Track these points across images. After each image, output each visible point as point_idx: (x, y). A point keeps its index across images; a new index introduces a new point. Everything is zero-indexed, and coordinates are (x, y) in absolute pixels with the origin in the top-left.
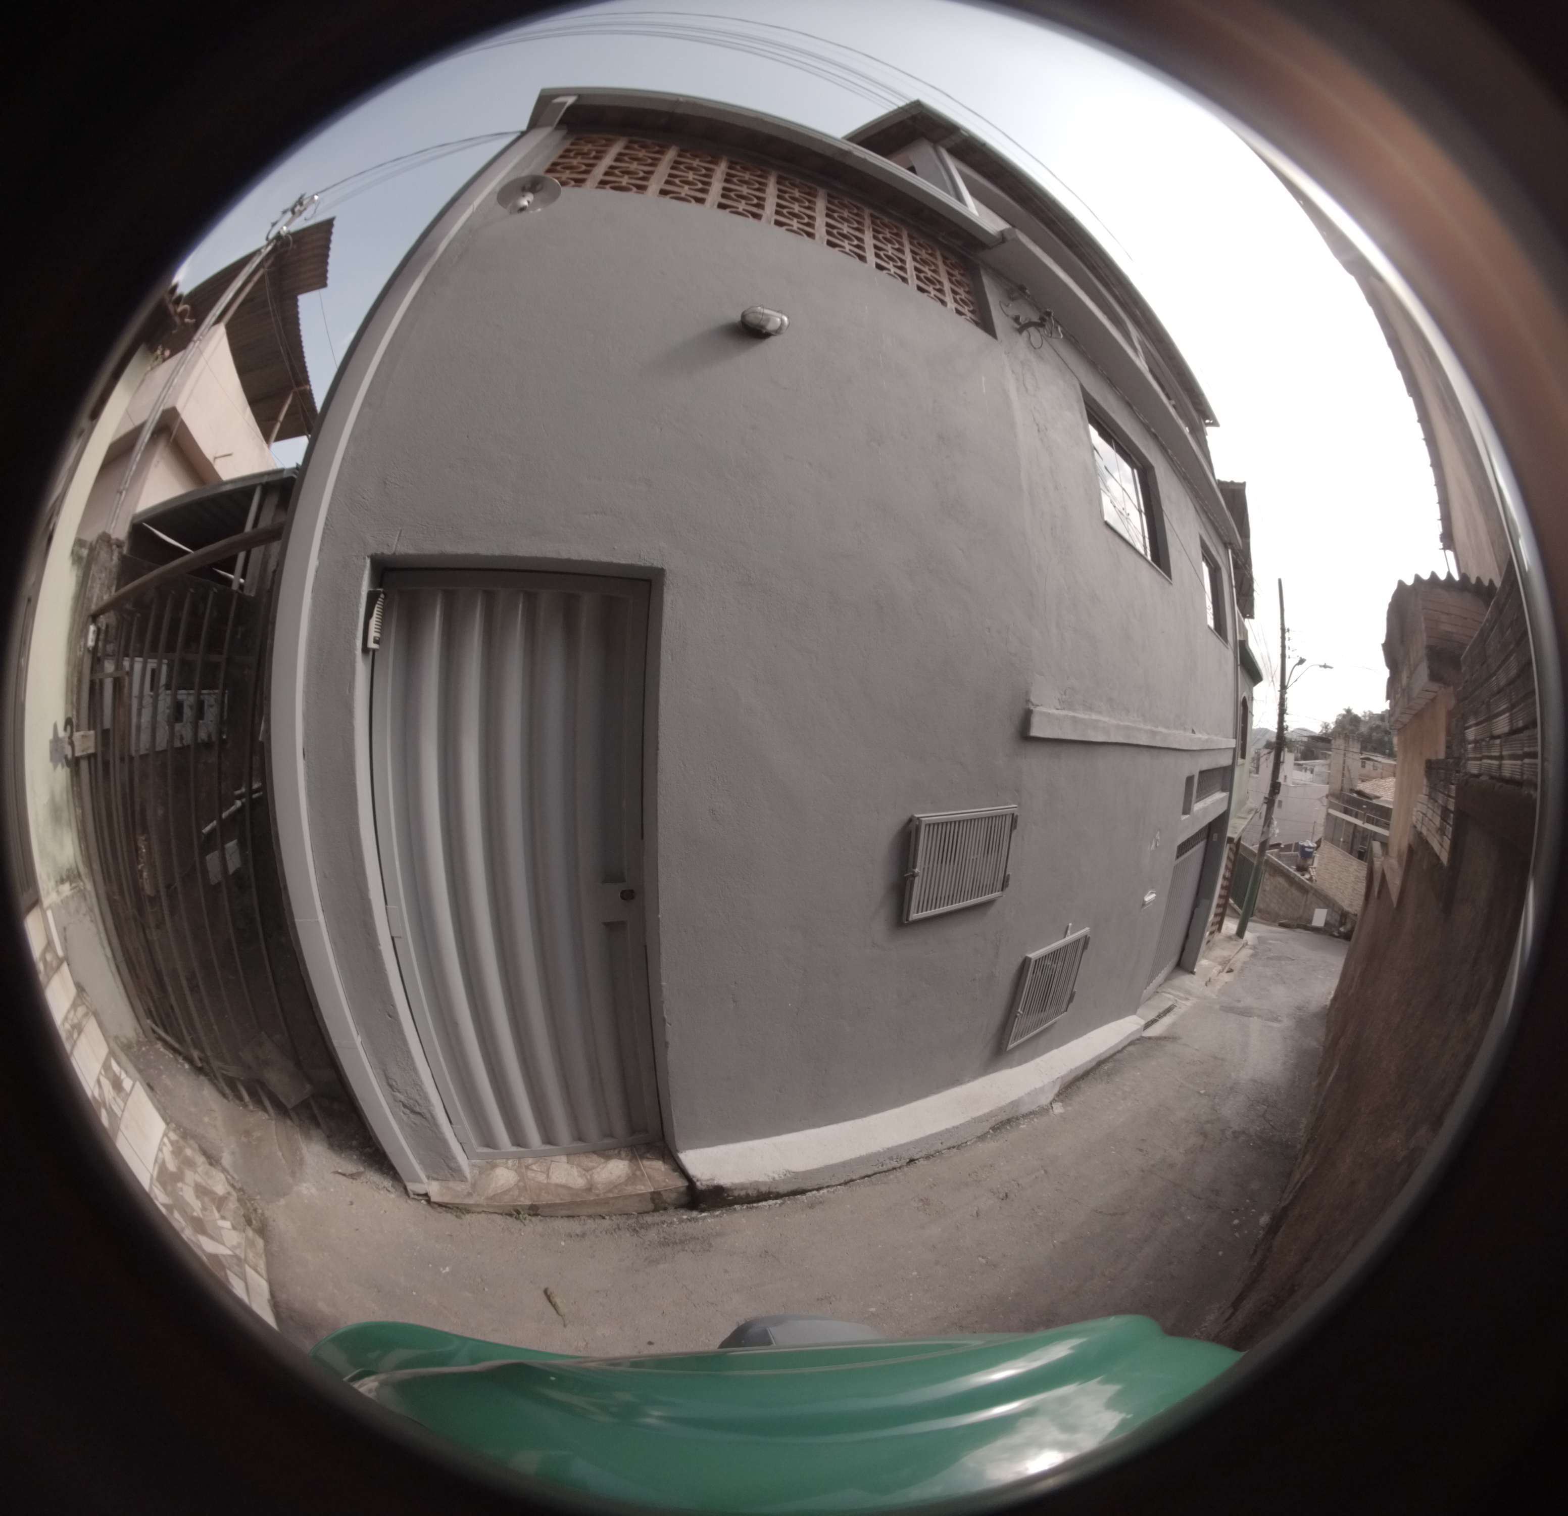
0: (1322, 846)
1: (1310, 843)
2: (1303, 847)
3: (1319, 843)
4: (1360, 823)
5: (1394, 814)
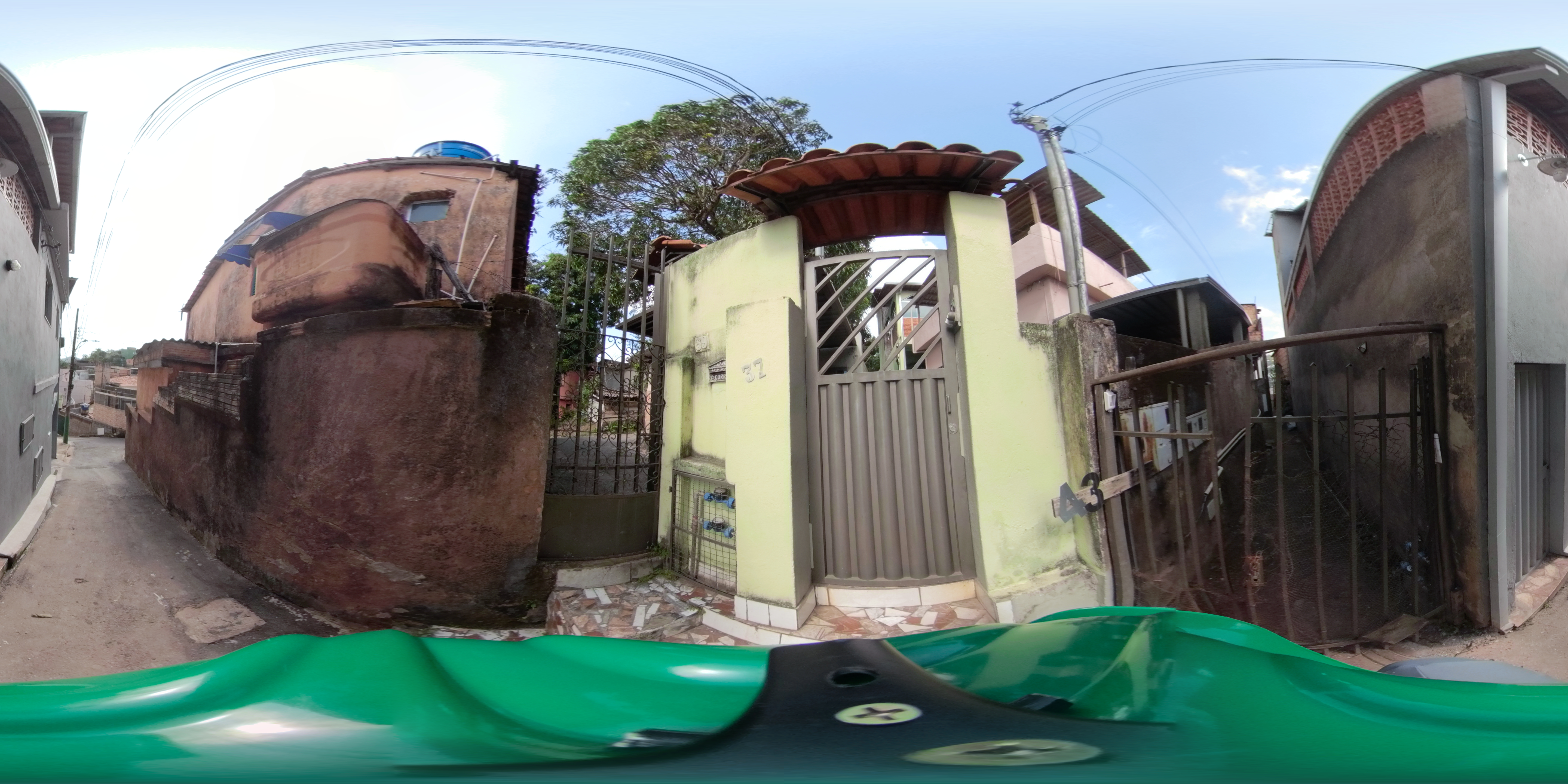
0: (94, 404)
1: (86, 404)
2: (83, 406)
3: (91, 403)
4: (114, 396)
5: (138, 394)
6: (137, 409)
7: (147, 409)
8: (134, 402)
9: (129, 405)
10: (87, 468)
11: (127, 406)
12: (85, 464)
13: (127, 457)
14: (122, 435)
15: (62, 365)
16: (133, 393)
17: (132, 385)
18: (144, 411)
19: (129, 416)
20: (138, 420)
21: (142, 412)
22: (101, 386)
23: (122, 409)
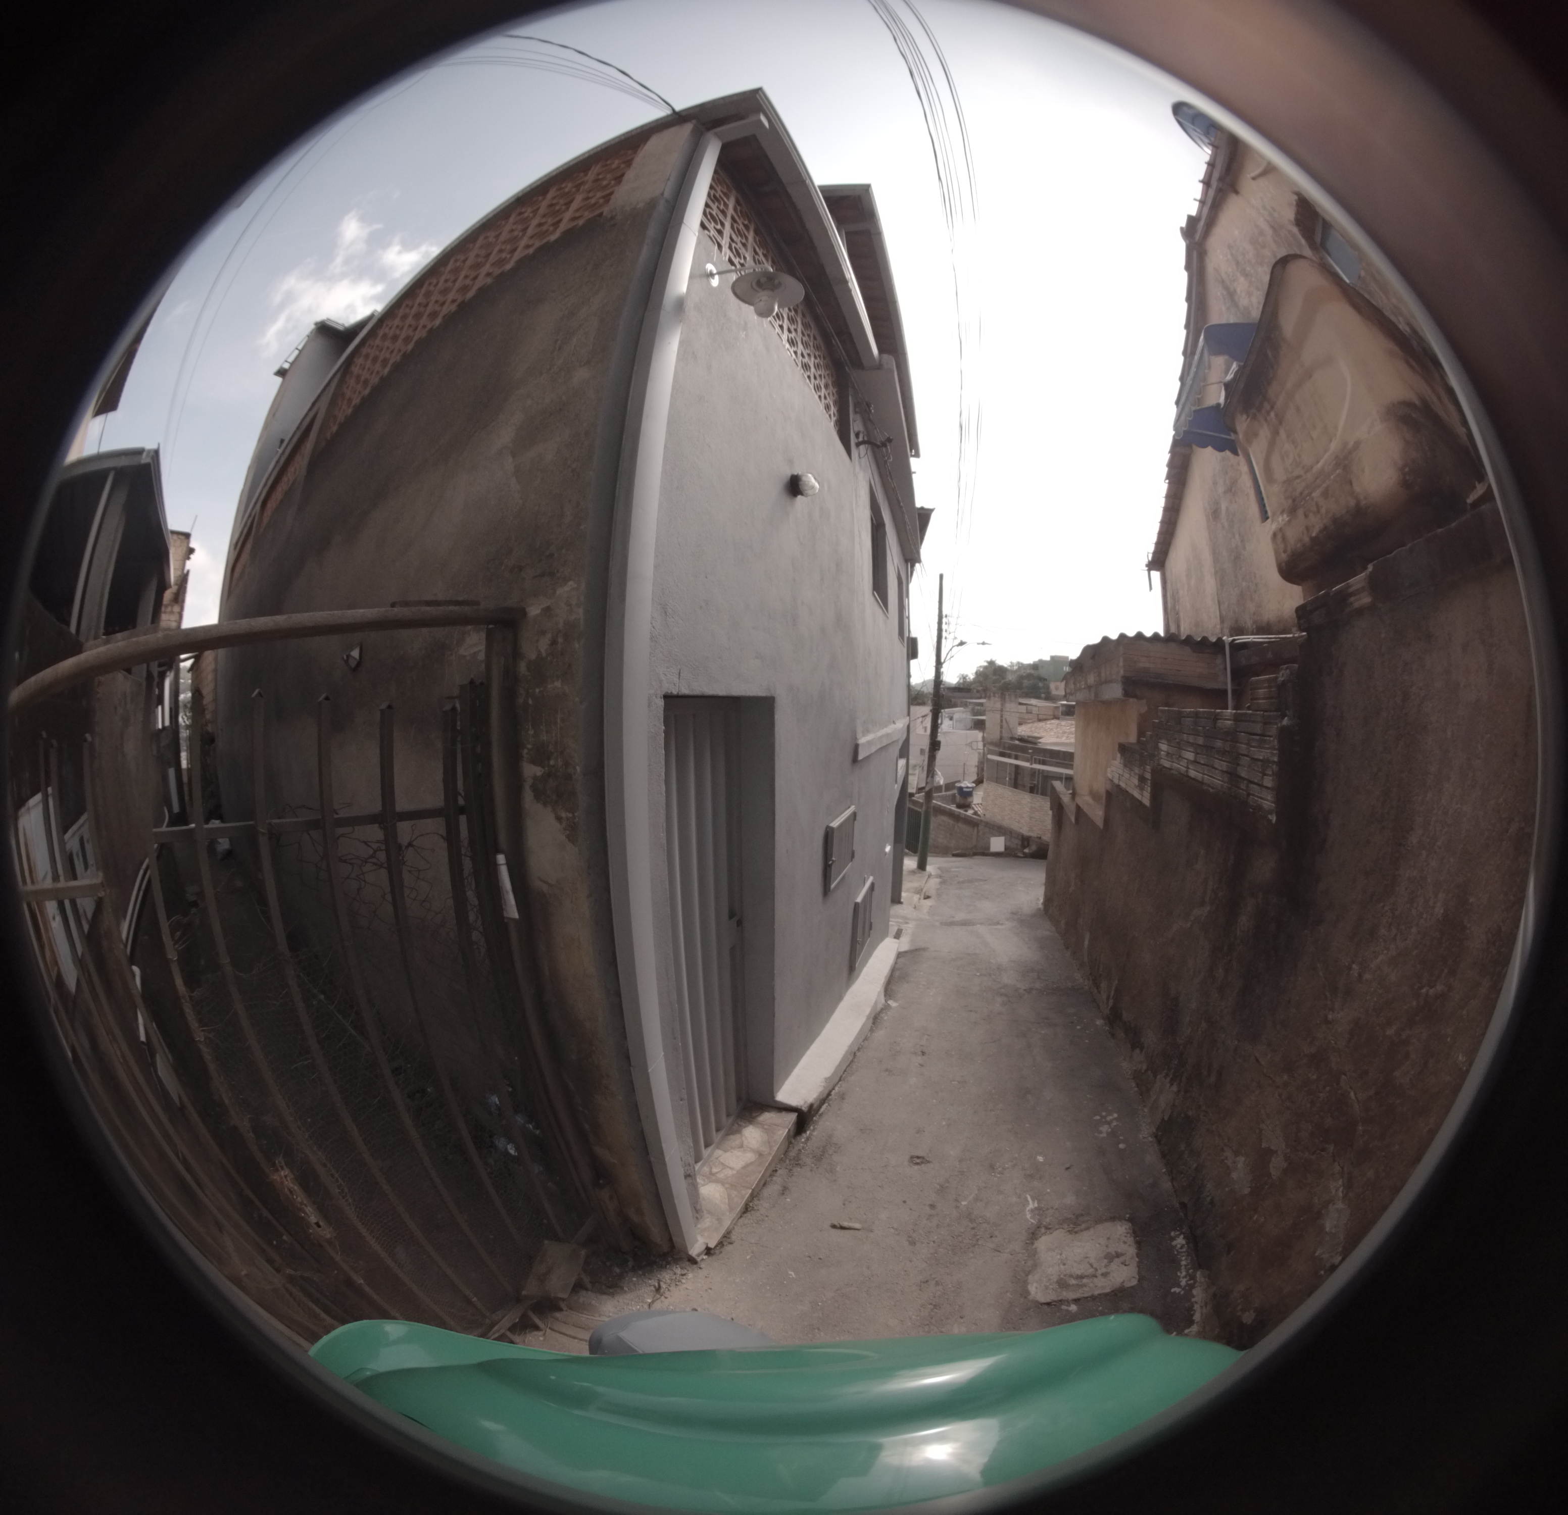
0: (984, 784)
1: (967, 784)
2: (961, 788)
3: (979, 782)
4: (1026, 764)
5: (1077, 761)
6: (1074, 795)
7: (1094, 795)
8: (1069, 779)
9: (1058, 785)
10: (965, 923)
11: (1053, 788)
12: (960, 916)
13: (1048, 901)
14: (1040, 854)
15: (915, 698)
16: (1064, 758)
17: (1064, 740)
18: (1088, 799)
19: (1058, 808)
20: (1077, 819)
21: (1085, 801)
22: (999, 743)
23: (1044, 794)
